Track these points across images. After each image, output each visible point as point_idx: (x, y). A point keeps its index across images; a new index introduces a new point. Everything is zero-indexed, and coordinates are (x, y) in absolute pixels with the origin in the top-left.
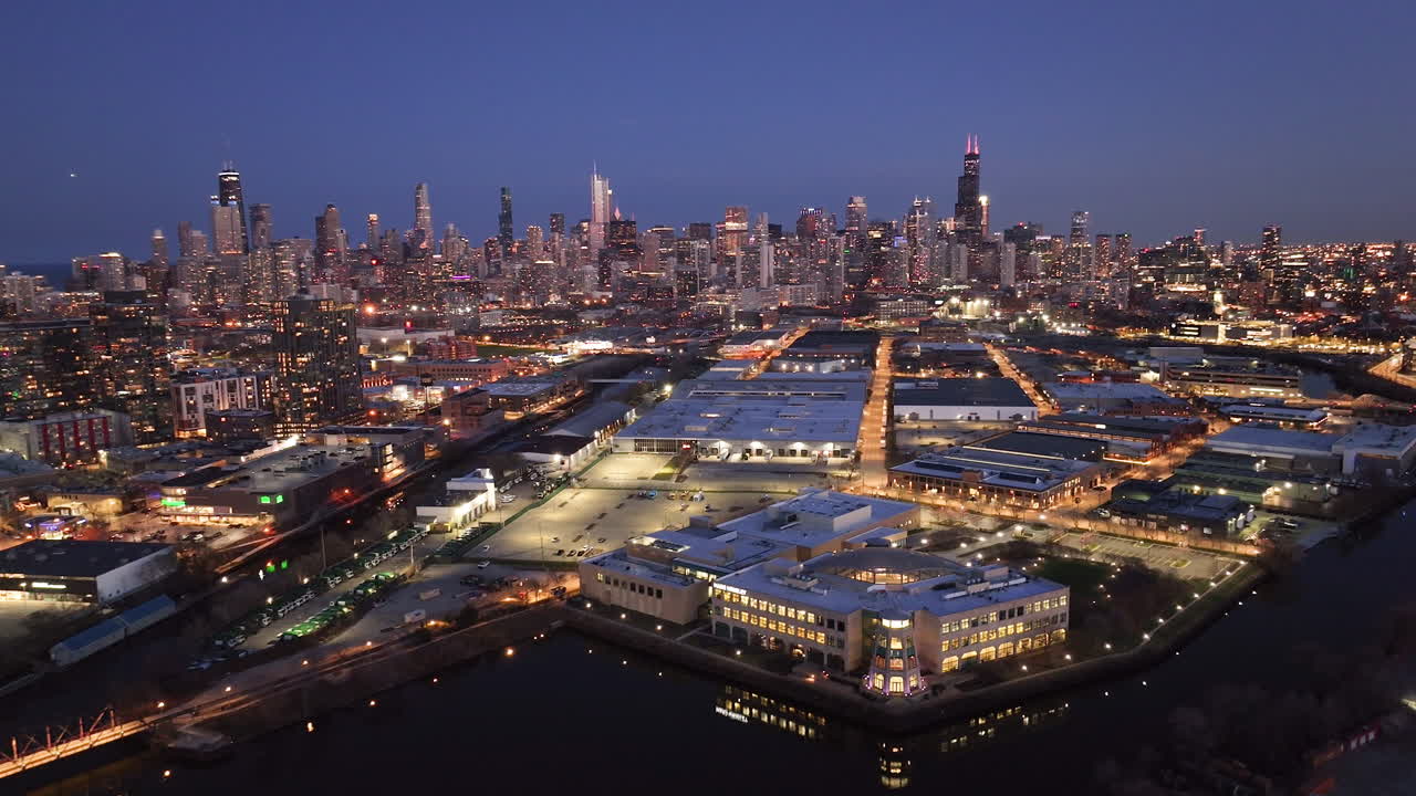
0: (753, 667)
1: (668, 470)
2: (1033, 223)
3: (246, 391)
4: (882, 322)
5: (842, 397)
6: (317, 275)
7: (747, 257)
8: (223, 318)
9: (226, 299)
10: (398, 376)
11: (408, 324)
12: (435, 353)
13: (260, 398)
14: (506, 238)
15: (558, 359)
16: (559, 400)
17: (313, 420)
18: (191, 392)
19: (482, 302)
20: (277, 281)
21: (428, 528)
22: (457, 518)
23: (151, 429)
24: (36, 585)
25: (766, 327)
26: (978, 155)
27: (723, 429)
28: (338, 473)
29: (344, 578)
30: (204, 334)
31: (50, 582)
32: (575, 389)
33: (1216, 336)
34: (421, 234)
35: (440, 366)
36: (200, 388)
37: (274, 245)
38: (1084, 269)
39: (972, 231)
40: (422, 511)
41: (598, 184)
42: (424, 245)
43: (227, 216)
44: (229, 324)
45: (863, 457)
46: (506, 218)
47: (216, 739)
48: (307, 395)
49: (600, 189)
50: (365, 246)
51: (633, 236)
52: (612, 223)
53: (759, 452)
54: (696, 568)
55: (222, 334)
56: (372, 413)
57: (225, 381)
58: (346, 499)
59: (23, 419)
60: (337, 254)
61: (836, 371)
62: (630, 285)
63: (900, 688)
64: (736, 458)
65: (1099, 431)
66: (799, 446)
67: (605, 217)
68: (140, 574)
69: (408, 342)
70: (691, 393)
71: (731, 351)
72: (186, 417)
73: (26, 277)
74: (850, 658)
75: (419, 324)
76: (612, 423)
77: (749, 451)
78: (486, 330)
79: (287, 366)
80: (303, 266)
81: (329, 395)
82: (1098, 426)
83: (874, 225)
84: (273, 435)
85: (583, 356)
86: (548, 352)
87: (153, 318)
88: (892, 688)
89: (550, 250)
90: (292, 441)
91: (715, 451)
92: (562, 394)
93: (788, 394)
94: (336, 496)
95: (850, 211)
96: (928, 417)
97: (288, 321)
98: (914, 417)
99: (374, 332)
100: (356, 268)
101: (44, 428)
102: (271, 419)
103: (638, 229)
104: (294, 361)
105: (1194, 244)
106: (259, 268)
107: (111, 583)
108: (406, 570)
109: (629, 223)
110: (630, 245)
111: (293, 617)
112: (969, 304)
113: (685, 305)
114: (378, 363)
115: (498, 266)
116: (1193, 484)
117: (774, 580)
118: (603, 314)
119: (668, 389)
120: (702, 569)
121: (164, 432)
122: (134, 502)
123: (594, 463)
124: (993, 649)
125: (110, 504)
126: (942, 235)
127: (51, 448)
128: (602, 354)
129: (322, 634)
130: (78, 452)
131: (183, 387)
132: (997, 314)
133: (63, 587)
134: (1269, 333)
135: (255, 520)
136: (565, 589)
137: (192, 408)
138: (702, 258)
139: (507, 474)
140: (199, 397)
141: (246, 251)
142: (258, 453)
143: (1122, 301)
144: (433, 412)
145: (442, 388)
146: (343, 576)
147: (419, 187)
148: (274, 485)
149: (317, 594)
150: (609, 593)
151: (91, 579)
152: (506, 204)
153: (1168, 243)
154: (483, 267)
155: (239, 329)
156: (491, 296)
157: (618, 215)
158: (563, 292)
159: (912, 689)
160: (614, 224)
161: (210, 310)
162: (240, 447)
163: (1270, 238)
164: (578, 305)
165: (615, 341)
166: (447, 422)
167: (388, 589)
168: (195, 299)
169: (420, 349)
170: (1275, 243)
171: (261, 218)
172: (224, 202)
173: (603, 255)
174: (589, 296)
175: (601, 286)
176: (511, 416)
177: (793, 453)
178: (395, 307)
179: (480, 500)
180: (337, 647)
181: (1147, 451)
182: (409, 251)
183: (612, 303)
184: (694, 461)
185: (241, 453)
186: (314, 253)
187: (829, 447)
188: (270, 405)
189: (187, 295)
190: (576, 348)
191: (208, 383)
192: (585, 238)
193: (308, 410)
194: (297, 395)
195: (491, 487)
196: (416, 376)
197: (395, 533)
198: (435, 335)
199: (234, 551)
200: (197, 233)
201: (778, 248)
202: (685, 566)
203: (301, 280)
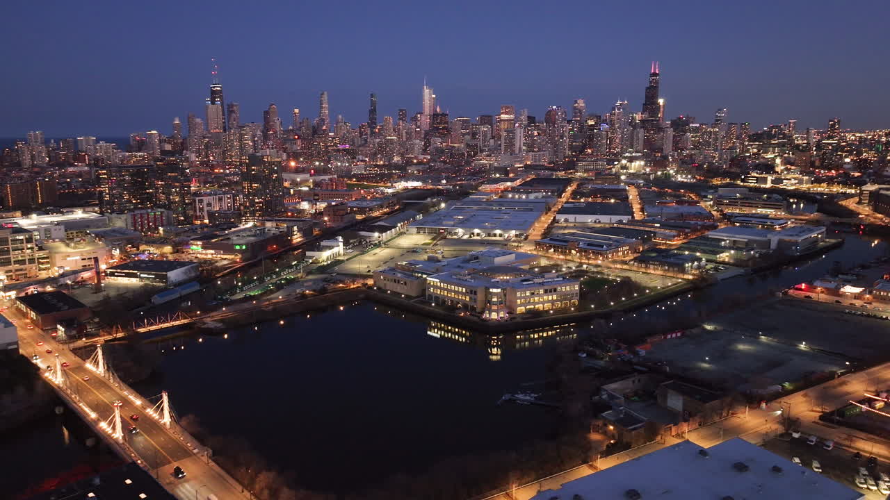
0: (439, 310)
1: (430, 242)
2: (690, 116)
3: (227, 202)
4: (579, 174)
5: (531, 210)
6: (264, 144)
7: (508, 135)
8: (213, 167)
9: (214, 157)
10: (303, 197)
11: (312, 171)
12: (325, 187)
13: (234, 206)
14: (372, 124)
15: (390, 191)
16: (385, 210)
17: (260, 216)
18: (201, 201)
19: (355, 160)
20: (242, 147)
21: (311, 261)
22: (324, 256)
23: (182, 218)
24: (142, 275)
25: (511, 175)
26: (658, 74)
27: (461, 224)
28: (272, 237)
29: (272, 278)
30: (203, 175)
31: (149, 274)
32: (395, 205)
33: (766, 183)
34: (323, 120)
35: (326, 192)
36: (206, 200)
37: (241, 127)
38: (714, 144)
39: (653, 120)
40: (308, 253)
41: (427, 91)
42: (324, 128)
43: (215, 110)
44: (216, 171)
45: (530, 237)
46: (373, 112)
47: (219, 325)
48: (257, 203)
49: (428, 95)
50: (291, 128)
51: (447, 123)
52: (434, 115)
53: (478, 235)
54: (423, 273)
55: (213, 176)
56: (289, 214)
57: (217, 196)
58: (274, 250)
59: (122, 212)
60: (275, 132)
61: (537, 198)
62: (440, 151)
63: (496, 317)
64: (466, 237)
65: (657, 227)
66: (498, 232)
67: (430, 110)
68: (185, 273)
69: (311, 181)
70: (453, 208)
71: (486, 188)
72: (198, 214)
73: (108, 144)
74: (478, 306)
75: (318, 172)
76: (408, 220)
77: (473, 234)
78: (354, 176)
79: (248, 189)
80: (256, 139)
81: (267, 203)
82: (656, 225)
83: (591, 117)
84: (241, 223)
85: (405, 189)
86: (386, 187)
87: (184, 164)
88: (492, 317)
89: (397, 131)
90: (250, 224)
91: (456, 234)
92: (387, 207)
93: (503, 208)
94: (269, 249)
95: (575, 108)
96: (574, 221)
97: (248, 166)
98: (566, 221)
99: (293, 176)
100: (285, 141)
101: (135, 216)
102: (239, 215)
103: (449, 119)
104: (251, 186)
105: (781, 130)
106: (232, 140)
107: (174, 275)
108: (299, 275)
109: (444, 115)
110: (444, 128)
111: (250, 289)
112: (633, 164)
113: (468, 163)
114: (294, 191)
115: (366, 140)
116: (684, 251)
117: (453, 277)
118: (420, 168)
119: (443, 205)
120: (425, 274)
121: (189, 220)
122: (178, 248)
123: (395, 238)
124: (541, 305)
125: (168, 249)
126: (632, 123)
127: (137, 226)
128: (415, 189)
129: (261, 295)
130: (149, 228)
131: (197, 199)
132: (648, 170)
133: (153, 276)
134: (797, 181)
135: (233, 256)
136: (367, 284)
137: (201, 210)
138: (485, 136)
139: (351, 241)
140: (205, 203)
141: (225, 131)
142: (233, 229)
143: (725, 163)
144: (319, 214)
145: (326, 204)
146: (271, 277)
147: (323, 94)
148: (242, 242)
149: (260, 283)
150: (385, 284)
151: (164, 273)
152: (373, 104)
153: (765, 129)
154: (359, 141)
155: (222, 173)
156: (360, 157)
157: (438, 110)
158: (402, 155)
159: (501, 318)
160: (435, 116)
161: (205, 164)
162: (225, 227)
163: (833, 126)
164: (409, 163)
165: (424, 181)
166: (326, 219)
167: (290, 282)
168: (197, 157)
169: (316, 184)
170: (836, 129)
171: (233, 111)
172: (213, 102)
173: (427, 133)
174: (416, 158)
175: (424, 151)
176: (359, 217)
177: (495, 235)
178: (307, 163)
179: (335, 250)
180: (268, 300)
181: (674, 236)
182: (316, 131)
183: (429, 161)
184: (445, 238)
185: (226, 230)
186: (263, 132)
187: (513, 233)
188: (239, 209)
189: (194, 154)
190: (401, 185)
191: (209, 197)
192: (419, 124)
193: (257, 211)
194: (253, 204)
195: (341, 244)
196: (313, 197)
197: (295, 262)
198: (327, 177)
199: (224, 268)
200: (198, 120)
201: (529, 130)
202: (419, 273)
203: (255, 147)
